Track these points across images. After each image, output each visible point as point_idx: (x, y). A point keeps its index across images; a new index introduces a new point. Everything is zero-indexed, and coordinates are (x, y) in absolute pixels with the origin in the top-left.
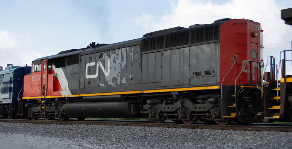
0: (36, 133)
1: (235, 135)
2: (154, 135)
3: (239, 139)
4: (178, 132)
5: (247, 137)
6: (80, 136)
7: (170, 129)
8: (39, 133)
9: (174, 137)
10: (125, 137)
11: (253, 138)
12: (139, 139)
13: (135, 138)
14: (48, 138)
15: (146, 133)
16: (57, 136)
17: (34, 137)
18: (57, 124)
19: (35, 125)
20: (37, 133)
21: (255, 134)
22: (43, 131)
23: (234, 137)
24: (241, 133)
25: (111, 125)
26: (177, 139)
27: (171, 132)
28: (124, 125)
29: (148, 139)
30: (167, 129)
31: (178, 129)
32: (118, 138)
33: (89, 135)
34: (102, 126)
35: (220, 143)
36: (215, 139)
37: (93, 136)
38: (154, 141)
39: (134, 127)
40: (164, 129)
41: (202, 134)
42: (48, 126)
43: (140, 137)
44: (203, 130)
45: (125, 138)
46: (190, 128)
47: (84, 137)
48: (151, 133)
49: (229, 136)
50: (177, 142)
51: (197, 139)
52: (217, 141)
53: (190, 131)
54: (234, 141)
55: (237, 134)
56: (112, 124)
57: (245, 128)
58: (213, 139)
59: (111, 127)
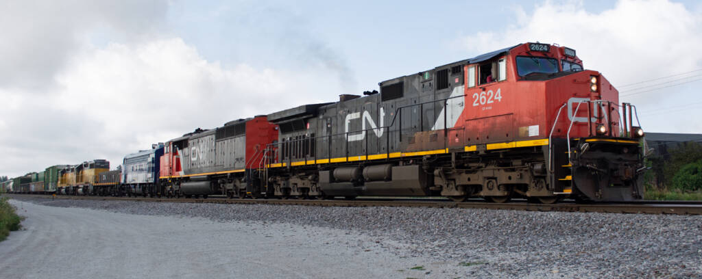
0: (309, 221)
1: (649, 222)
2: (504, 224)
3: (658, 230)
4: (545, 218)
5: (672, 227)
6: (379, 226)
7: (531, 212)
8: (315, 221)
9: (539, 228)
10: (454, 227)
11: (685, 228)
12: (478, 231)
13: (471, 230)
14: (327, 230)
15: (489, 221)
16: (342, 227)
17: (305, 228)
18: (343, 206)
19: (309, 208)
20: (311, 222)
21: (685, 220)
22: (321, 217)
23: (648, 227)
24: (659, 218)
25: (430, 207)
26: (545, 231)
27: (533, 217)
28: (452, 207)
29: (493, 230)
30: (526, 213)
31: (545, 213)
32: (442, 228)
33: (394, 224)
34: (415, 209)
35: (625, 236)
36: (613, 230)
37: (400, 226)
38: (504, 234)
39: (468, 210)
40: (519, 212)
41: (589, 221)
42: (329, 210)
43: (479, 228)
44: (590, 214)
45: (454, 230)
46: (565, 211)
47: (386, 228)
48: (498, 221)
49: (638, 224)
50: (545, 236)
51: (581, 231)
52: (617, 234)
53: (567, 215)
54: (648, 233)
55: (652, 220)
56: (431, 205)
57: (665, 210)
58: (610, 230)
59: (430, 210)
